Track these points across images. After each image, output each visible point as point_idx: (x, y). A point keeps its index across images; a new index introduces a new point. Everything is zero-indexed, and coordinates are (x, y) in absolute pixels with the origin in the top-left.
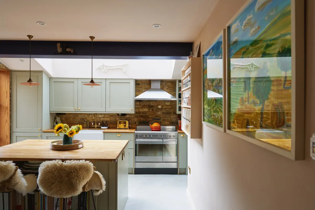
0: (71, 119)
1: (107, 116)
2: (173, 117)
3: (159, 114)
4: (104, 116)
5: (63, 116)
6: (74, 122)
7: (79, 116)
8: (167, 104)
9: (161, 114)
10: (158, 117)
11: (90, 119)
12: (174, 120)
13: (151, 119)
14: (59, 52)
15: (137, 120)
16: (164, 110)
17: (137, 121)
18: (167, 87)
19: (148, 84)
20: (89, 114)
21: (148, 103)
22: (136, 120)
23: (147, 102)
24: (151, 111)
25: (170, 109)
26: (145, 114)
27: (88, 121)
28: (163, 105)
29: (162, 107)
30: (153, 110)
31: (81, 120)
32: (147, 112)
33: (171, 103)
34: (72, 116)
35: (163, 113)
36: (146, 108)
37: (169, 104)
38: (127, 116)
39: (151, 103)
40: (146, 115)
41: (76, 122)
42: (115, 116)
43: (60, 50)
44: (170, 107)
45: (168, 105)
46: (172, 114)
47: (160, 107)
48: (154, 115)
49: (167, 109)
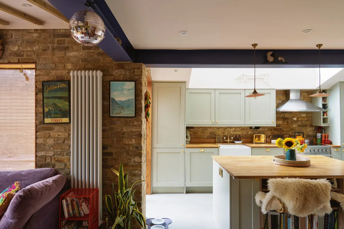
0: (199, 133)
1: (238, 129)
2: (309, 130)
3: (294, 126)
4: (235, 129)
5: (191, 130)
6: (202, 137)
7: (208, 129)
8: (302, 115)
9: (296, 126)
10: (293, 130)
11: (220, 133)
12: (311, 133)
13: (286, 132)
14: (271, 61)
15: (271, 133)
16: (299, 122)
17: (270, 135)
18: (303, 98)
19: (282, 94)
20: (219, 128)
21: (282, 115)
22: (269, 133)
23: (281, 113)
24: (285, 123)
25: (306, 121)
26: (280, 126)
27: (218, 135)
28: (298, 117)
29: (298, 119)
30: (287, 122)
31: (210, 134)
32: (281, 125)
33: (307, 114)
34: (201, 130)
35: (299, 126)
36: (280, 120)
37: (304, 115)
38: (260, 130)
39: (285, 115)
40: (280, 128)
41: (205, 136)
42: (247, 129)
43: (271, 59)
44: (306, 119)
45: (303, 117)
46: (309, 127)
47: (295, 119)
48: (289, 128)
49: (303, 122)
